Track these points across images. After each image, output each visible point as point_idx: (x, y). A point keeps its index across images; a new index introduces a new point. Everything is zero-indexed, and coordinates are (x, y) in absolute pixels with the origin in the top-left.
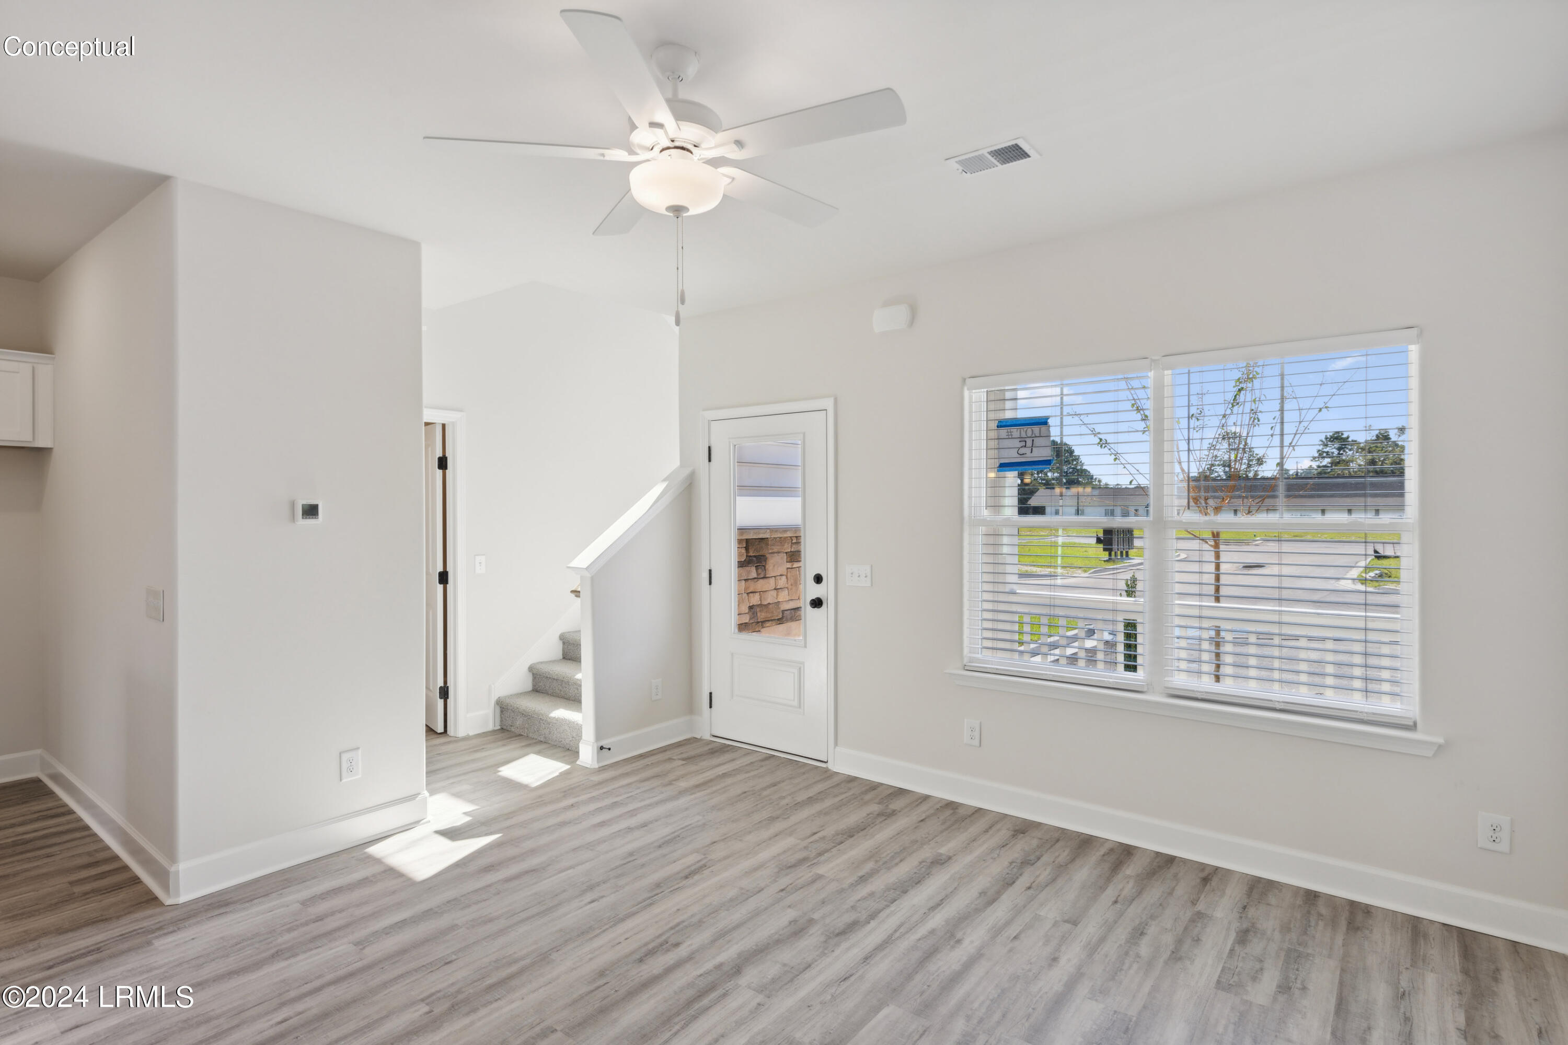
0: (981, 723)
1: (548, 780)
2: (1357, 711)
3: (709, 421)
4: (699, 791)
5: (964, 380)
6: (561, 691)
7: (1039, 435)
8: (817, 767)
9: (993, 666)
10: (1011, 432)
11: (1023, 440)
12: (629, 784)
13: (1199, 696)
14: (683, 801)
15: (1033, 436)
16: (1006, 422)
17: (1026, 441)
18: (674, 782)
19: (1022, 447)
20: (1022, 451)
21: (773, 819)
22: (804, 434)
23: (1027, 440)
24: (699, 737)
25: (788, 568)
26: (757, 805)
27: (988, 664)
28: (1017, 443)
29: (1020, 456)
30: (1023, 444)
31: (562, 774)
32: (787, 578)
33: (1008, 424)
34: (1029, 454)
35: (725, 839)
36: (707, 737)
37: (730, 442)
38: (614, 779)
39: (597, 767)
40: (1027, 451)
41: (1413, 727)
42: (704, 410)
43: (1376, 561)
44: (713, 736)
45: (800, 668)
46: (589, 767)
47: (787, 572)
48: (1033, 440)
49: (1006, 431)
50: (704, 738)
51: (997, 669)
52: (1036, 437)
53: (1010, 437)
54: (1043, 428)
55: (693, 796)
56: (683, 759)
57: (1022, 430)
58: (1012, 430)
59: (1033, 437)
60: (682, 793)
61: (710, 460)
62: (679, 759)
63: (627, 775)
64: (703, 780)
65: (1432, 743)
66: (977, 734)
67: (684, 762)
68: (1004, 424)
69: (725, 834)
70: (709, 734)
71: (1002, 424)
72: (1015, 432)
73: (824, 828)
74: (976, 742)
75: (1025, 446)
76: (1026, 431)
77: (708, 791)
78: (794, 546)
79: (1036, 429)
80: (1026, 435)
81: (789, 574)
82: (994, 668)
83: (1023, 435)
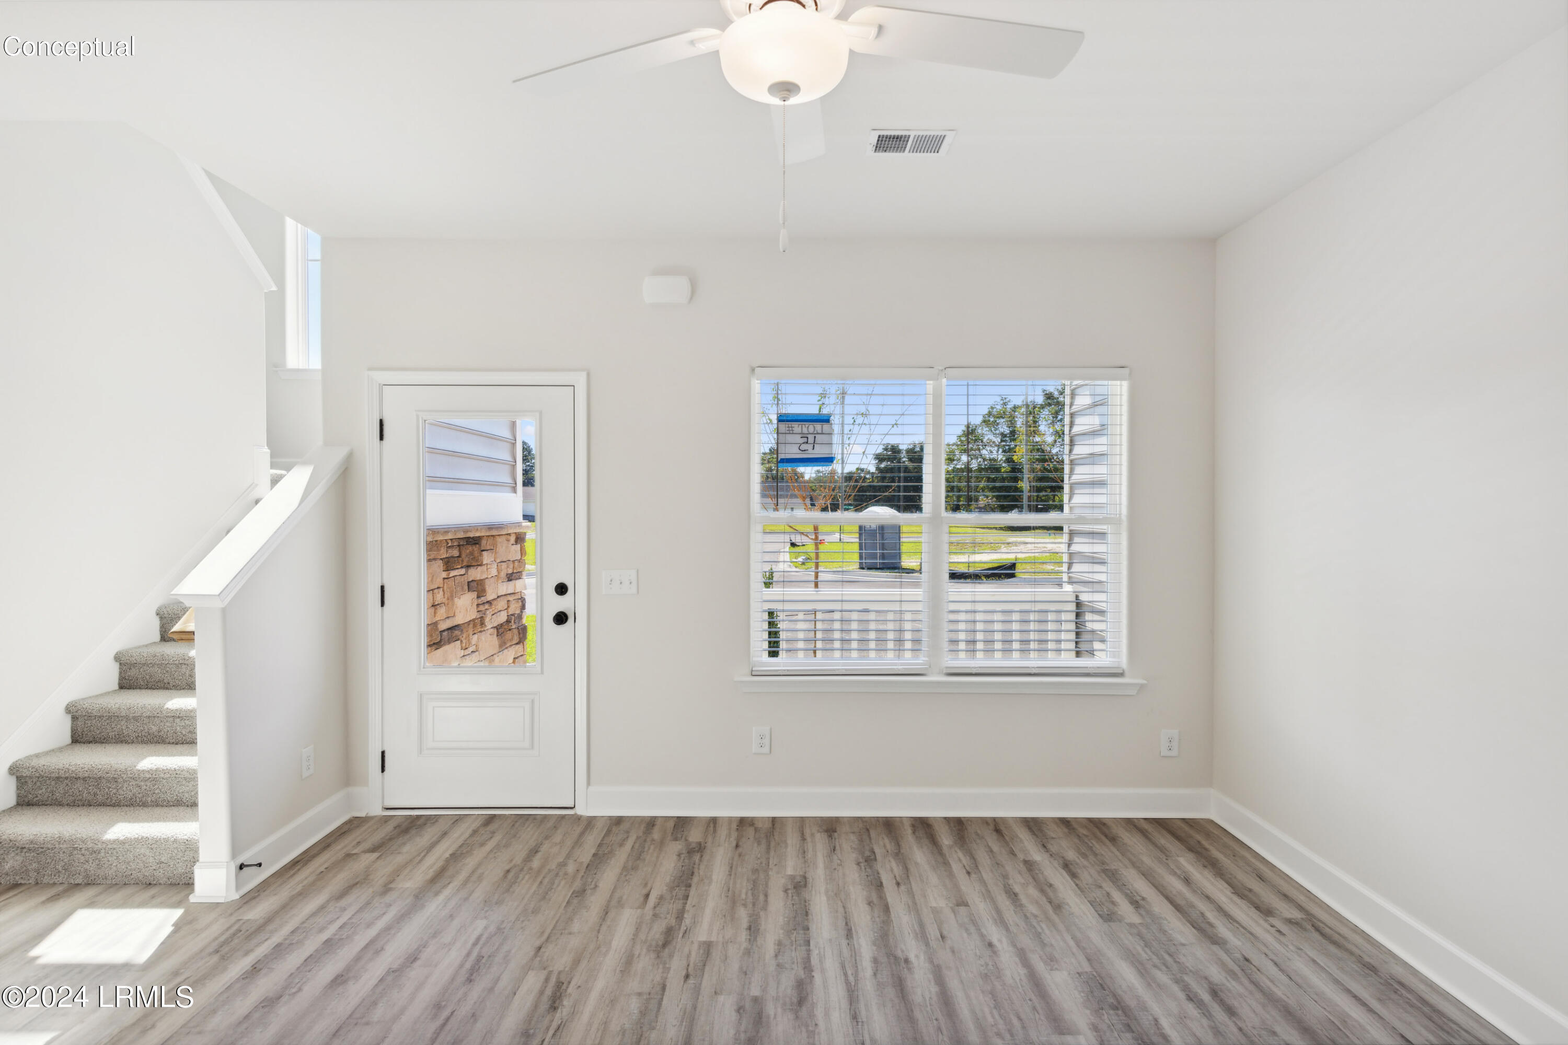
0: (771, 729)
1: (162, 943)
2: (1087, 668)
3: (380, 384)
4: (445, 887)
5: (753, 370)
6: (95, 794)
7: (820, 432)
8: (563, 817)
9: (784, 668)
10: (792, 427)
11: (805, 436)
12: (322, 908)
13: (974, 671)
14: (434, 907)
15: (815, 432)
16: (787, 417)
17: (807, 438)
18: (392, 886)
19: (803, 443)
20: (804, 447)
21: (580, 893)
22: (541, 413)
23: (809, 436)
24: (363, 815)
25: (444, 579)
26: (541, 882)
27: (780, 666)
28: (798, 439)
29: (801, 452)
30: (805, 440)
31: (178, 926)
32: (443, 590)
33: (789, 419)
34: (810, 451)
35: (548, 938)
36: (377, 811)
37: (418, 416)
38: (285, 907)
39: (237, 897)
40: (809, 447)
41: (1121, 675)
42: (370, 369)
43: (792, 548)
44: (387, 809)
45: (533, 701)
46: (222, 900)
47: (444, 583)
48: (815, 437)
49: (787, 425)
50: (372, 814)
51: (788, 670)
52: (818, 433)
53: (791, 432)
54: (826, 426)
55: (441, 897)
56: (373, 850)
57: (803, 426)
58: (793, 425)
59: (815, 434)
60: (420, 897)
61: (381, 438)
62: (365, 852)
63: (302, 895)
64: (431, 870)
65: (1137, 684)
66: (766, 741)
67: (376, 855)
68: (785, 418)
69: (543, 933)
70: (381, 807)
71: (782, 419)
72: (797, 427)
73: (649, 885)
74: (766, 750)
75: (807, 443)
76: (808, 427)
77: (456, 883)
78: (450, 551)
79: (818, 427)
80: (808, 431)
81: (445, 587)
82: (785, 670)
83: (805, 430)
